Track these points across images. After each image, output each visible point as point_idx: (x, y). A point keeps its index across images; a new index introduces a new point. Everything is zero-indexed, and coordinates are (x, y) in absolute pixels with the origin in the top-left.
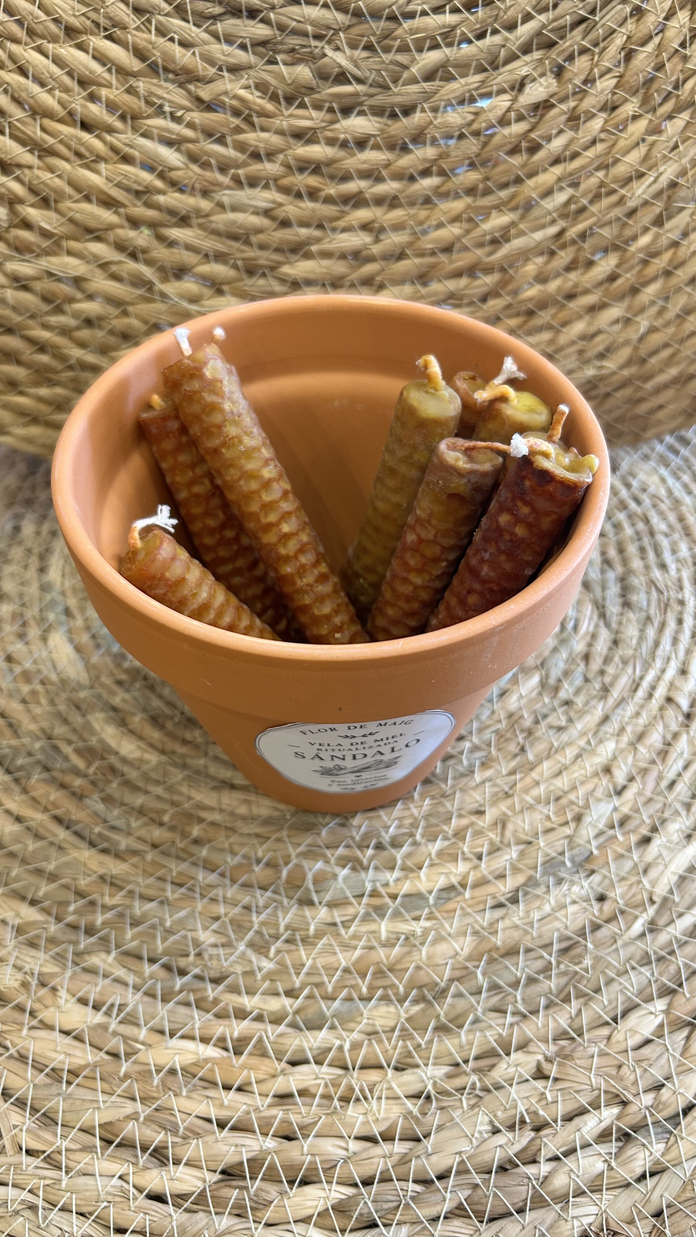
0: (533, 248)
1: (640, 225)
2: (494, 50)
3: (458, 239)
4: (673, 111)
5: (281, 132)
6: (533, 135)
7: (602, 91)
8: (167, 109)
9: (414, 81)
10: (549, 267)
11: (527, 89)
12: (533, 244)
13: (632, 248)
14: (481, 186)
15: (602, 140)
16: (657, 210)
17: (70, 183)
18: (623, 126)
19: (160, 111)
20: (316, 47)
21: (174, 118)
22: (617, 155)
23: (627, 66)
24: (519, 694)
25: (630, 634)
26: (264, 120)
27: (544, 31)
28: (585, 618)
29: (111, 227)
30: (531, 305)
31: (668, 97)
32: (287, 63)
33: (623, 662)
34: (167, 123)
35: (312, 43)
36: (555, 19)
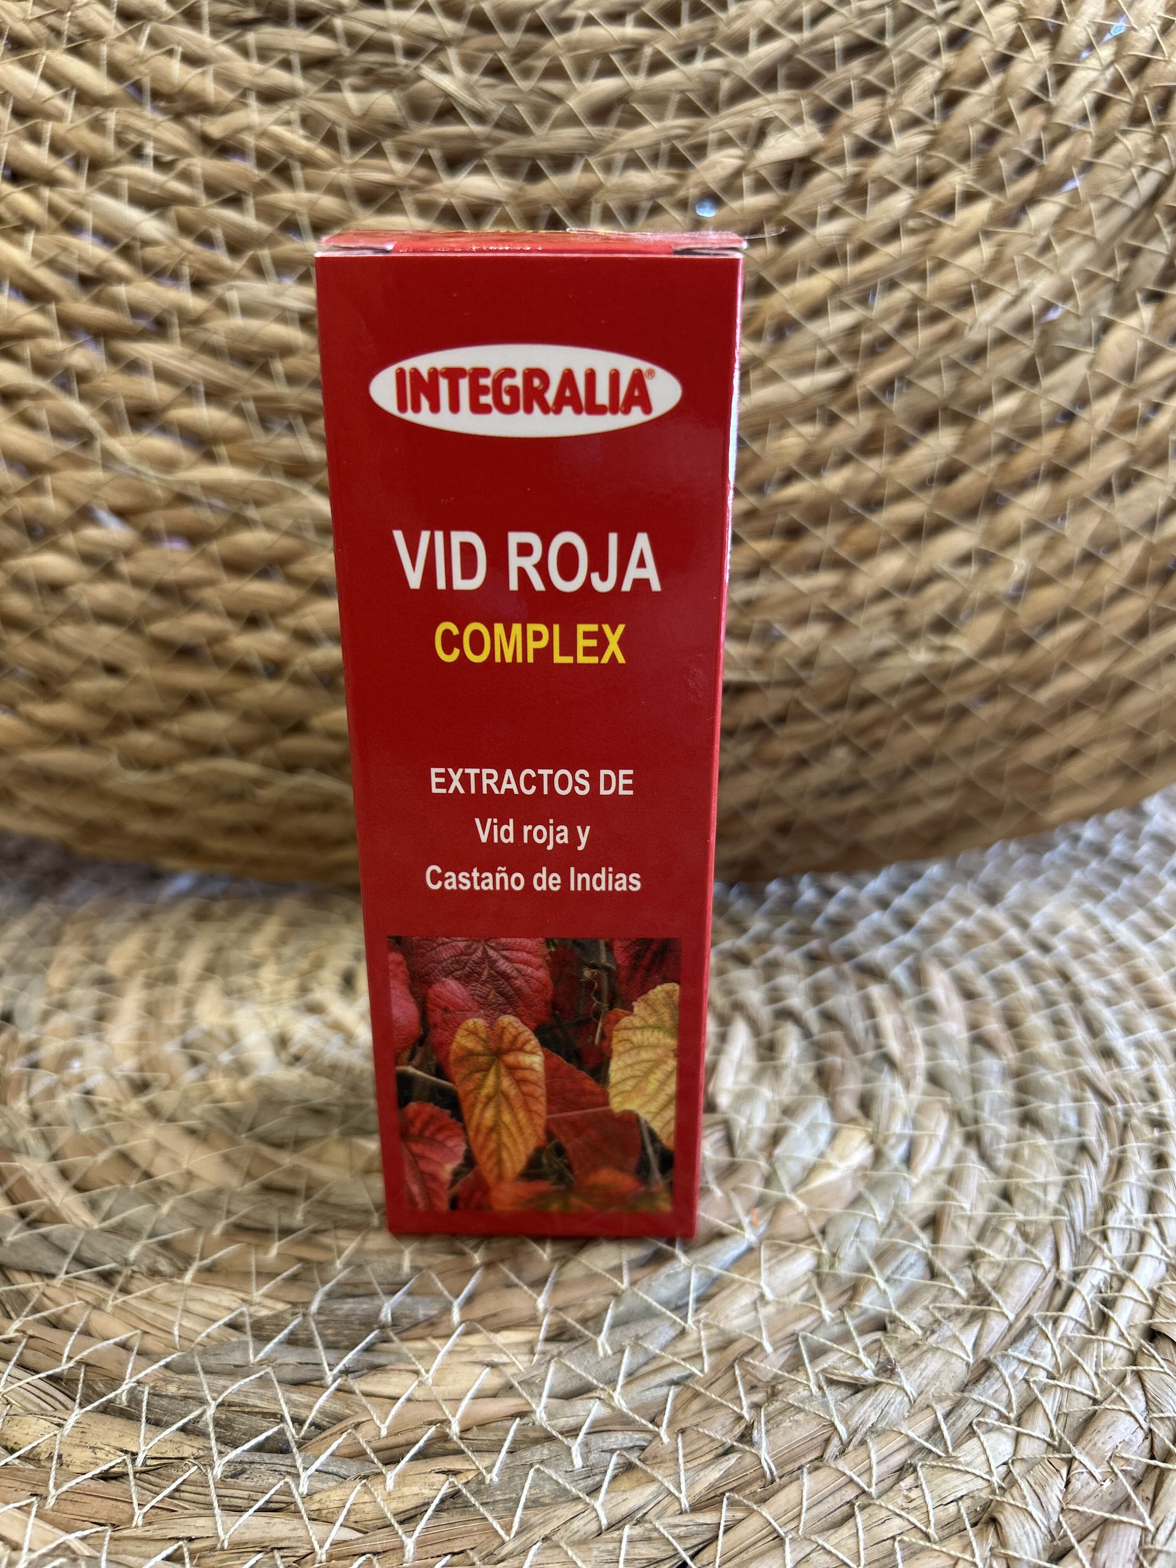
1: (994, 376)
2: (708, 77)
4: (1035, 191)
5: (336, 190)
6: (786, 213)
7: (905, 149)
8: (150, 150)
9: (571, 120)
10: (827, 441)
11: (771, 140)
12: (793, 397)
13: (985, 417)
15: (911, 232)
16: (1026, 354)
18: (948, 208)
19: (137, 153)
20: (407, 66)
21: (160, 164)
22: (942, 256)
23: (945, 117)
24: (756, 1292)
25: (1040, 1179)
26: (312, 172)
27: (799, 56)
28: (930, 1142)
29: (30, 334)
30: (795, 515)
31: (1026, 166)
32: (356, 89)
33: (1025, 1236)
34: (147, 172)
35: (401, 60)
36: (815, 40)
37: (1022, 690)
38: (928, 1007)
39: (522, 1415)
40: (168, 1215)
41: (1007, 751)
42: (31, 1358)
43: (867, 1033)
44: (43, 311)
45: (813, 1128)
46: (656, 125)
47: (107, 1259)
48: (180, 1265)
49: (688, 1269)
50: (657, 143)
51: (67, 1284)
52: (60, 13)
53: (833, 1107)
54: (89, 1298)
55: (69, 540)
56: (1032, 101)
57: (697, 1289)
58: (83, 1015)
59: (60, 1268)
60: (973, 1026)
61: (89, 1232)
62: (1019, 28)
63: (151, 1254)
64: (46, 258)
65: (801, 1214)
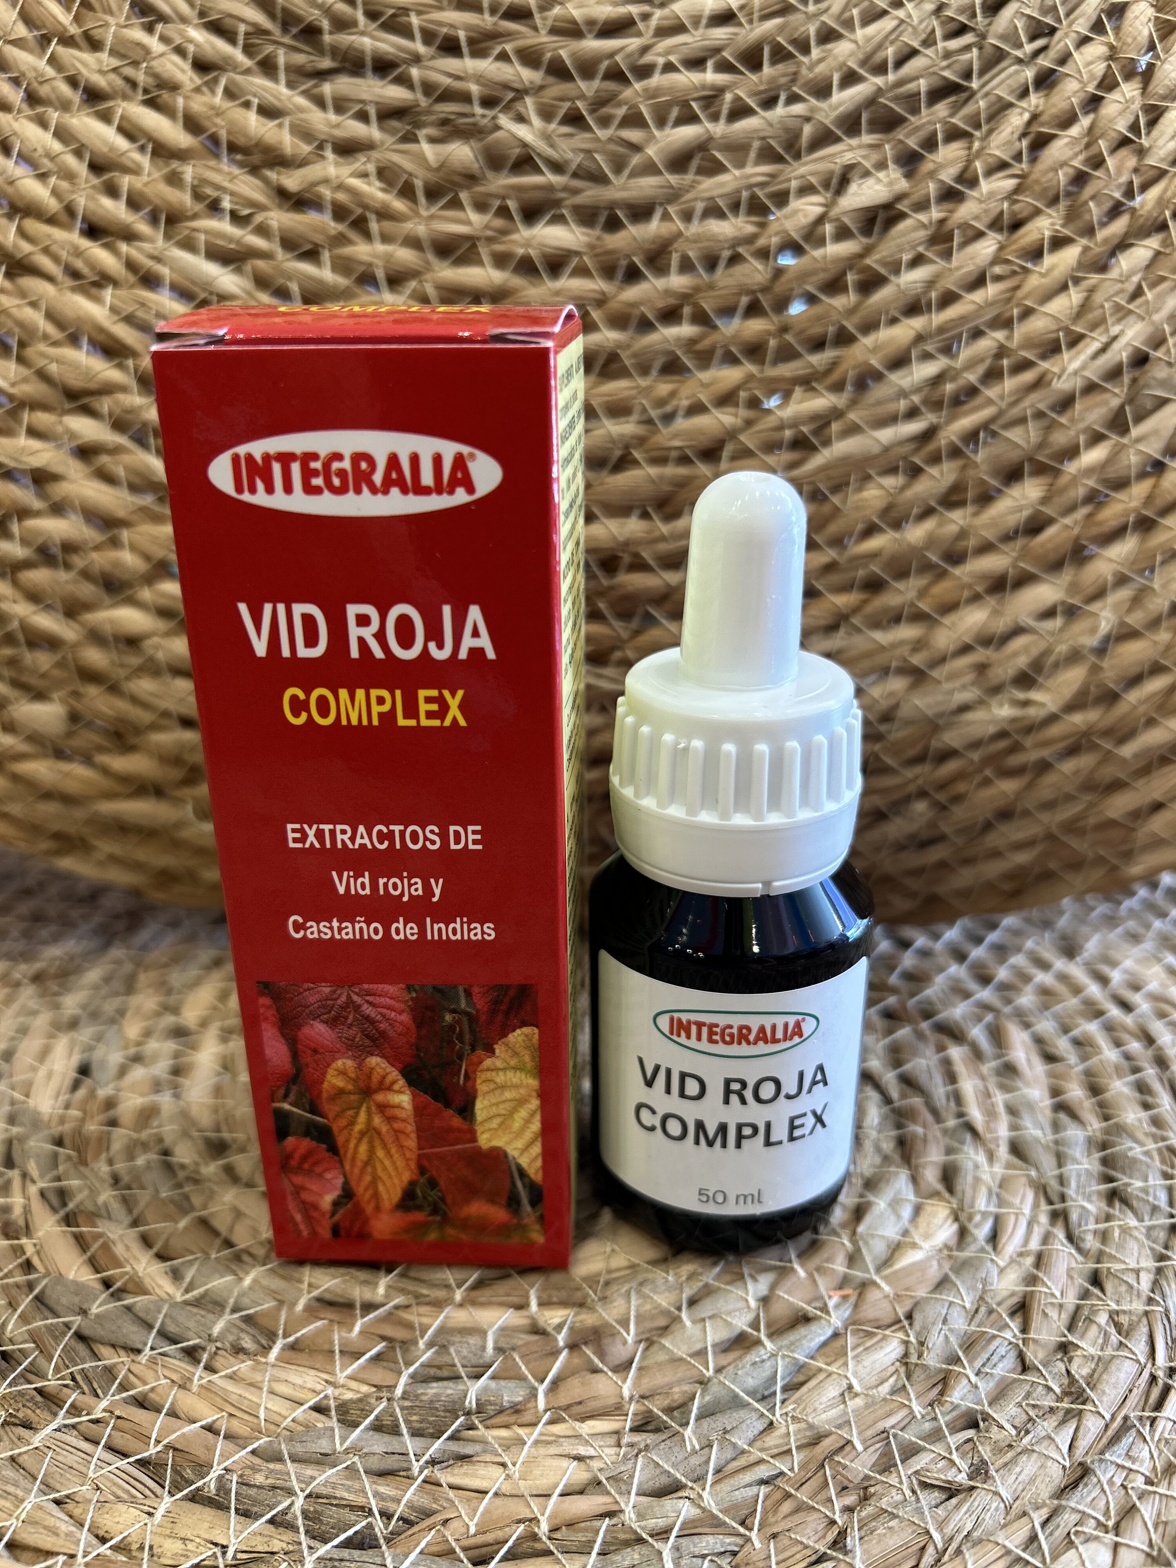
0: (877, 456)
1: (1082, 426)
2: (790, 123)
3: (732, 434)
4: (1127, 235)
5: (413, 243)
6: (868, 261)
7: (991, 194)
8: (226, 204)
9: (650, 169)
10: (909, 494)
11: (853, 187)
12: (876, 449)
13: (1071, 468)
14: (773, 343)
15: (998, 278)
16: (1115, 402)
17: (50, 316)
18: (1036, 254)
19: (214, 207)
20: (483, 116)
21: (236, 218)
22: (1028, 303)
23: (1033, 160)
24: (845, 1383)
25: (1133, 1265)
26: (387, 225)
27: (882, 100)
28: (1017, 1220)
29: (108, 389)
30: (875, 568)
31: (1115, 211)
32: (432, 140)
33: (1118, 1326)
34: (225, 226)
35: (478, 110)
36: (900, 83)
37: (1107, 745)
38: (1009, 1070)
39: (610, 1514)
40: (250, 1288)
41: (1091, 805)
42: (120, 1440)
43: (948, 1099)
44: (120, 366)
45: (895, 1204)
46: (737, 173)
47: (191, 1334)
48: (264, 1342)
49: (773, 1356)
50: (738, 191)
51: (152, 1361)
52: (135, 64)
53: (915, 1180)
54: (175, 1377)
55: (146, 594)
56: (1124, 142)
57: (783, 1379)
58: (161, 1068)
59: (145, 1344)
60: (1055, 1092)
61: (174, 1305)
62: (1109, 66)
63: (235, 1330)
64: (124, 314)
65: (887, 1297)
